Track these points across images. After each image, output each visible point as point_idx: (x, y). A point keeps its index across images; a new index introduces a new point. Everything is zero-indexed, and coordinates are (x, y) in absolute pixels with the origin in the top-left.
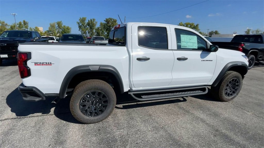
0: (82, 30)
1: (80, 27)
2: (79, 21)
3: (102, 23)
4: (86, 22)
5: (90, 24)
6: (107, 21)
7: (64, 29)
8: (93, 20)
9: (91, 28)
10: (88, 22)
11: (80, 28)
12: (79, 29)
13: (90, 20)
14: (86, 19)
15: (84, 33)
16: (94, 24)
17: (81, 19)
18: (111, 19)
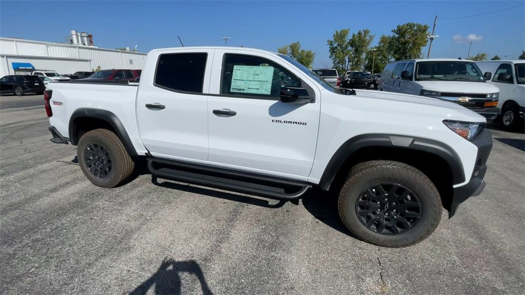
0: (336, 57)
1: (333, 50)
2: (332, 39)
3: (387, 36)
4: (346, 38)
5: (354, 43)
6: (401, 32)
7: (302, 56)
8: (363, 33)
9: (356, 51)
10: (351, 38)
11: (334, 52)
12: (329, 54)
13: (356, 34)
14: (347, 33)
15: (339, 63)
16: (365, 42)
17: (337, 33)
18: (411, 26)
